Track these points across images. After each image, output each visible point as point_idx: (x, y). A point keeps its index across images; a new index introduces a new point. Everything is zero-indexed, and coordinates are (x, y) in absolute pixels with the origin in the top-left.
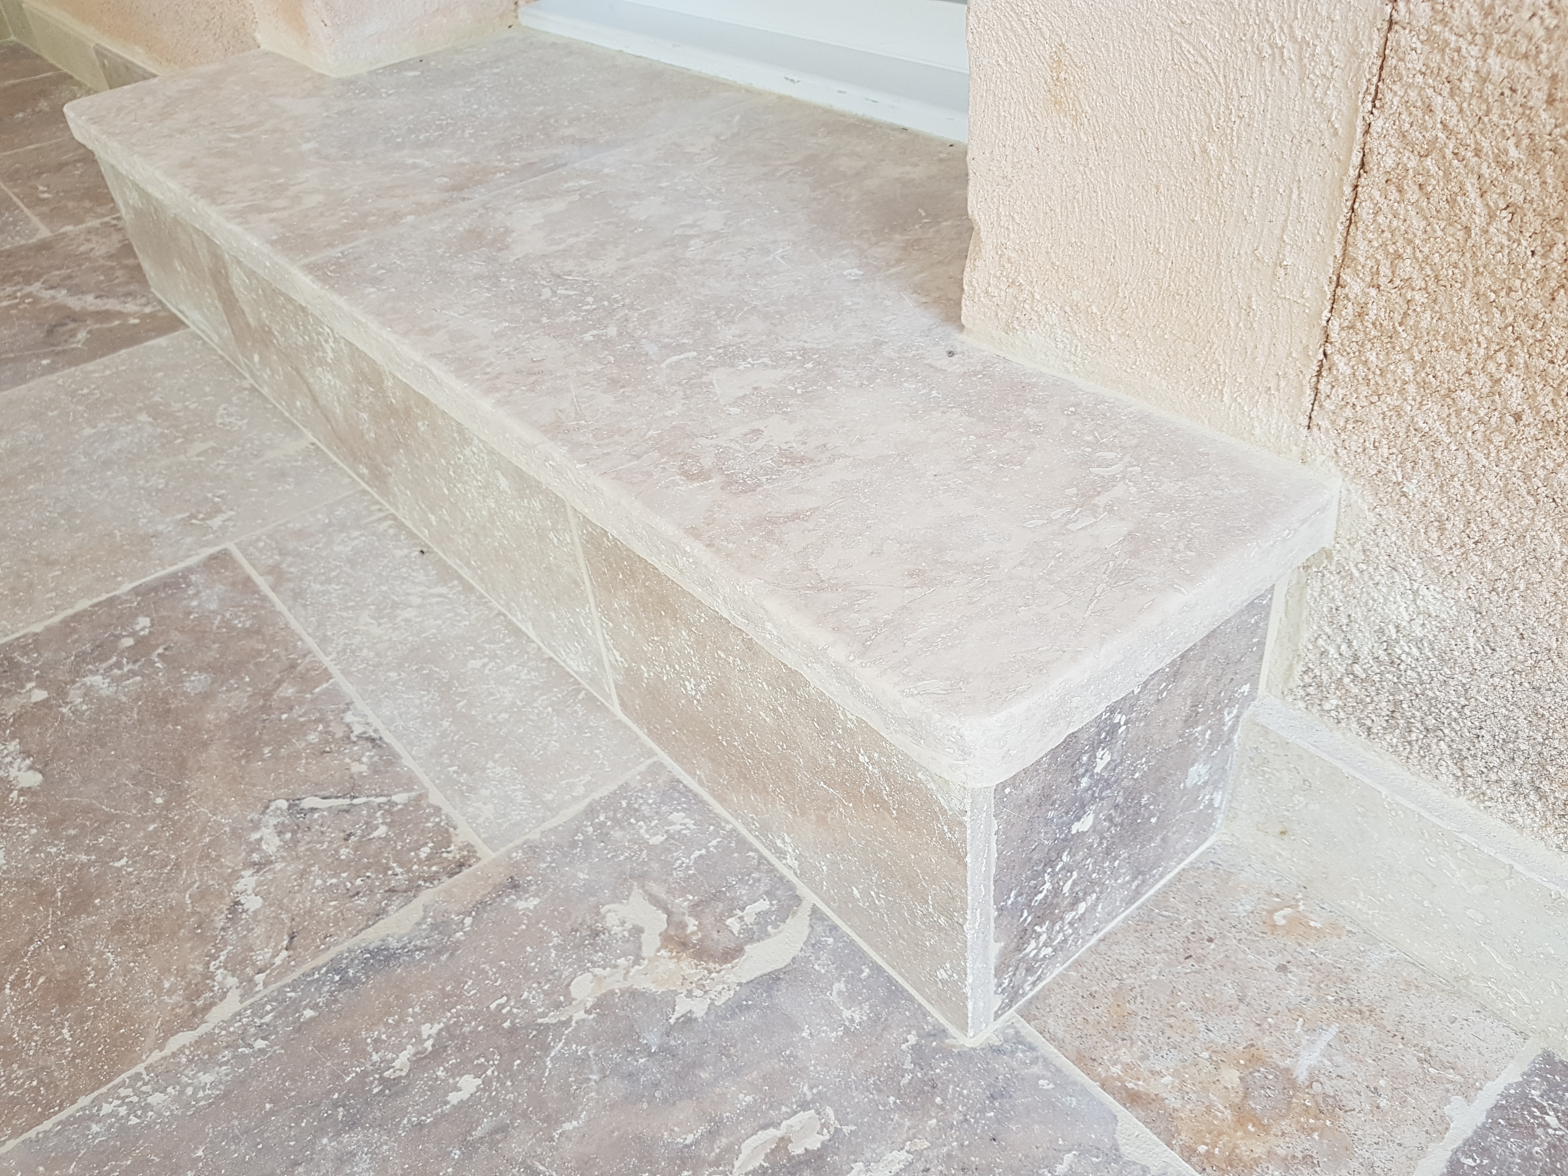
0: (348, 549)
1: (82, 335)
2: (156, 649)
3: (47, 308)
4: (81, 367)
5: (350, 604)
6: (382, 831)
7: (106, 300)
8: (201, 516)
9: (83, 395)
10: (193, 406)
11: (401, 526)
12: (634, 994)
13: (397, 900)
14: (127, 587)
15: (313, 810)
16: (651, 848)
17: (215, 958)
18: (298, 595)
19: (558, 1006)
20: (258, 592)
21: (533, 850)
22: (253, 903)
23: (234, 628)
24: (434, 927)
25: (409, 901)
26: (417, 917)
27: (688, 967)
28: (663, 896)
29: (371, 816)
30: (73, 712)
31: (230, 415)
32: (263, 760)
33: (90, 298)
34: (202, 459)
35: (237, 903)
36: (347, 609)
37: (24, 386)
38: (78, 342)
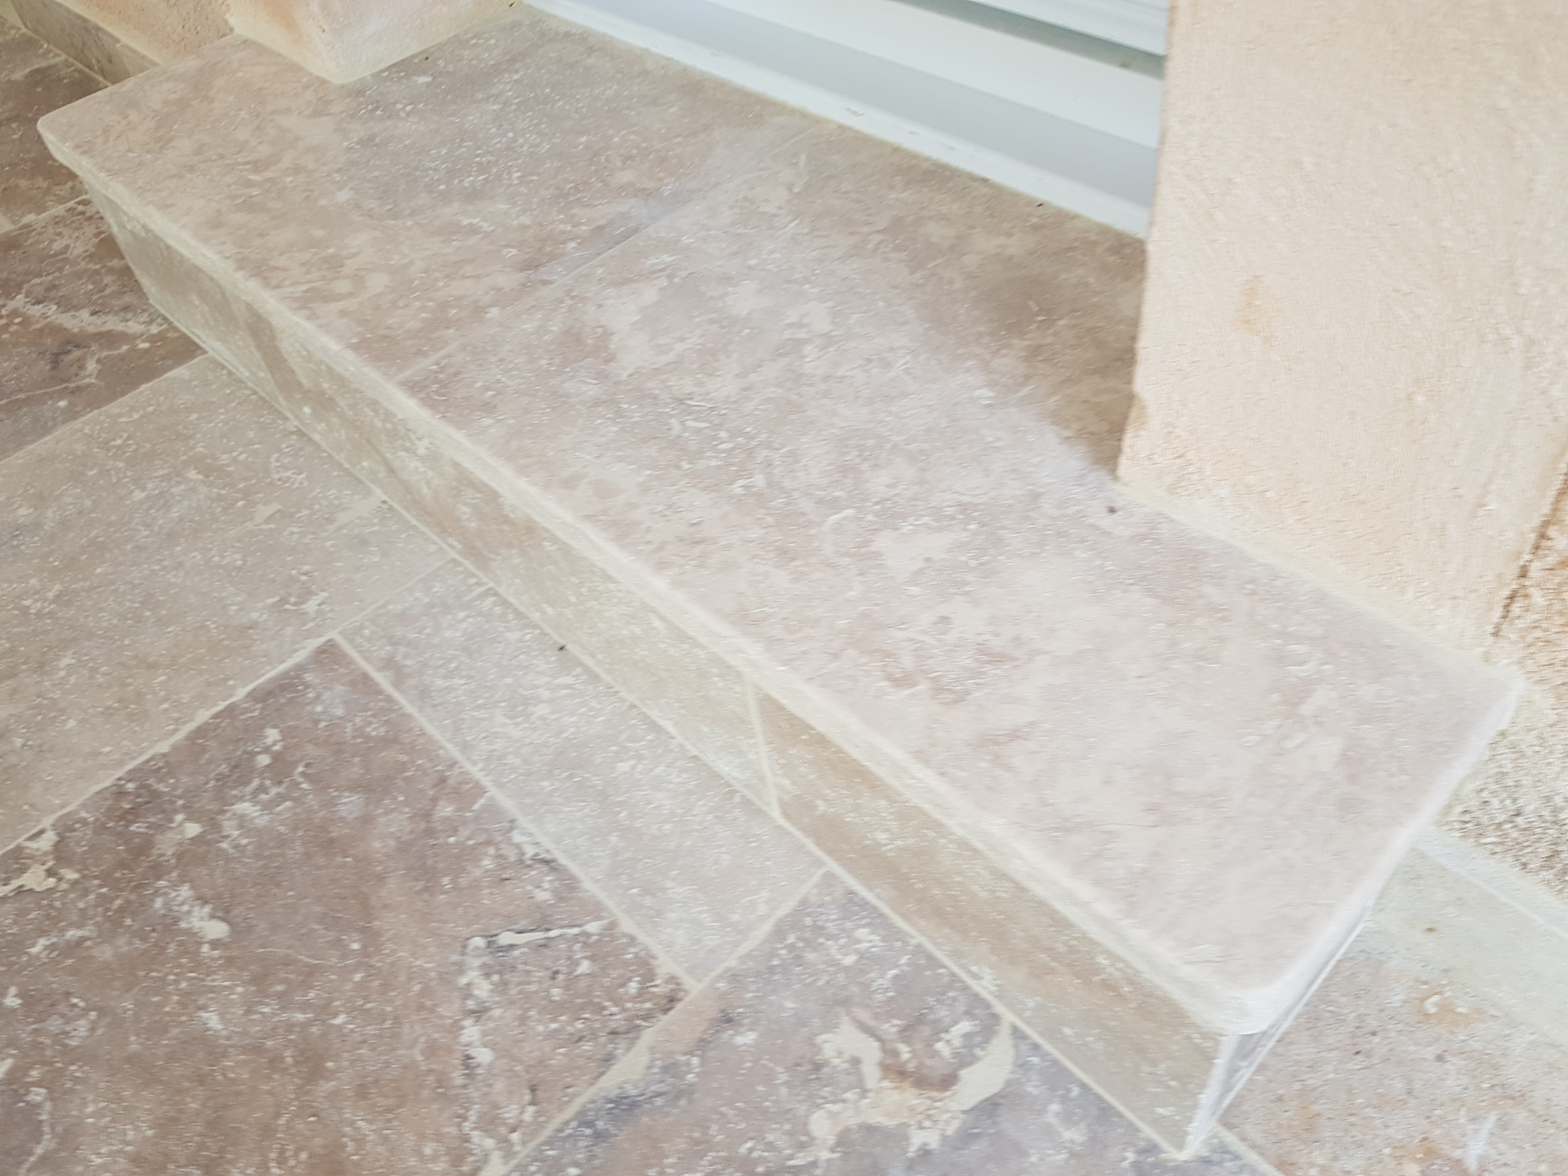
0: (459, 634)
1: (91, 366)
2: (296, 768)
3: (41, 330)
4: (103, 409)
5: (480, 702)
6: (585, 967)
7: (104, 318)
8: (293, 600)
9: (119, 447)
10: (242, 457)
11: (505, 603)
12: (870, 1130)
13: (622, 1044)
14: (241, 693)
15: (512, 947)
16: (846, 969)
17: (465, 1119)
18: (423, 694)
19: (802, 1146)
20: (380, 692)
21: (735, 978)
22: (483, 1056)
23: (368, 738)
24: (665, 1069)
25: (632, 1042)
26: (645, 1059)
27: (911, 1097)
28: (871, 1022)
29: (570, 949)
30: (235, 847)
31: (285, 468)
32: (446, 892)
33: (85, 314)
34: (272, 526)
35: (469, 1057)
36: (479, 707)
37: (49, 438)
38: (90, 375)
